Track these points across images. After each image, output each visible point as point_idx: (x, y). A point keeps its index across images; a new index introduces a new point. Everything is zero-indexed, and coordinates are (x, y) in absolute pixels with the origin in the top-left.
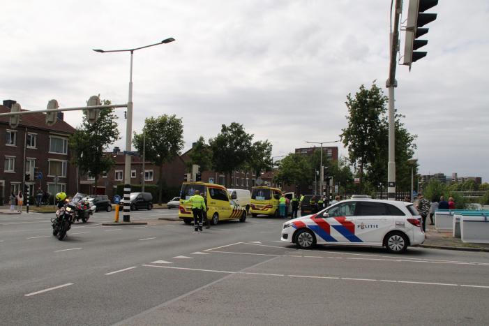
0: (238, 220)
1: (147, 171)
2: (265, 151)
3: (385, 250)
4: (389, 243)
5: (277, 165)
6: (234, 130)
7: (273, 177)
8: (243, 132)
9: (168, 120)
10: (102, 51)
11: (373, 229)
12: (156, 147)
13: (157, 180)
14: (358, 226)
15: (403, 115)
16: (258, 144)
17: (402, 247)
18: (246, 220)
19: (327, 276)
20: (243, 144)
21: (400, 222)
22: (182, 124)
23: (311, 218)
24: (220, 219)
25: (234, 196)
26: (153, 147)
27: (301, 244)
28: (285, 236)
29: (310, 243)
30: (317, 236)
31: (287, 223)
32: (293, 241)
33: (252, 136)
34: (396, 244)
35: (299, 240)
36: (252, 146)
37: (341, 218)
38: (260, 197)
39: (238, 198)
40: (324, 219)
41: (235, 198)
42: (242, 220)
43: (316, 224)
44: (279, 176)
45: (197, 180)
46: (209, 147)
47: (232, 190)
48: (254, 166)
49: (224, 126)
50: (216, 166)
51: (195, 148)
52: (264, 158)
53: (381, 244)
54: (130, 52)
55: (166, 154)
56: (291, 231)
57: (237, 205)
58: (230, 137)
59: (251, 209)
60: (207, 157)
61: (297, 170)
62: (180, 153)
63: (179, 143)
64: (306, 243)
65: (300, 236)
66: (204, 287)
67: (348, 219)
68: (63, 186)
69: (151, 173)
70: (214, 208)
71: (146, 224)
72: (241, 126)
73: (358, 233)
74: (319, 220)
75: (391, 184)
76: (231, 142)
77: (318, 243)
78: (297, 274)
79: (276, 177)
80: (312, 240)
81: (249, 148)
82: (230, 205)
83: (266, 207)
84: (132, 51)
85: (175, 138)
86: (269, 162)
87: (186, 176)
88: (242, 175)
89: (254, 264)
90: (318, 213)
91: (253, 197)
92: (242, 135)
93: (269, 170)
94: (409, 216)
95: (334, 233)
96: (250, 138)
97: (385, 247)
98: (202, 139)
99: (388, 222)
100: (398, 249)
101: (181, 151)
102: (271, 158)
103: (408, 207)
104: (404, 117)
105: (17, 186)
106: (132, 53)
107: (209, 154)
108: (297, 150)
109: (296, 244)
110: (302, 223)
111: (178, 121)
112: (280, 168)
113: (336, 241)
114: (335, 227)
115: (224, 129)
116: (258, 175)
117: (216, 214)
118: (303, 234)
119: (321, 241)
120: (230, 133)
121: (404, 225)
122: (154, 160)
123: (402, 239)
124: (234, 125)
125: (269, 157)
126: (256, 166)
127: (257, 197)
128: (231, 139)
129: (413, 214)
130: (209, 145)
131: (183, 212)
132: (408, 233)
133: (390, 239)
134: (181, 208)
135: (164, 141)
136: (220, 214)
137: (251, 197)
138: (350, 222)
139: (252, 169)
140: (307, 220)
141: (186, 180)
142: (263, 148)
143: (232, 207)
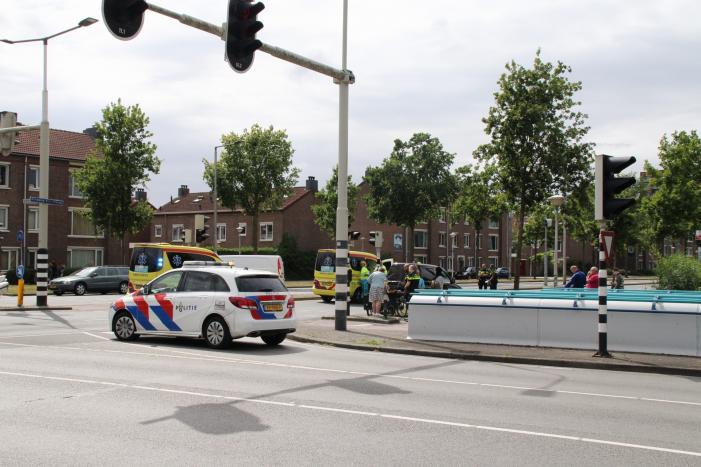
1: (263, 224)
3: (204, 342)
4: (208, 333)
10: (11, 42)
11: (191, 311)
13: (280, 240)
14: (177, 307)
17: (221, 339)
21: (220, 302)
23: (131, 296)
29: (130, 332)
30: (137, 322)
34: (215, 334)
35: (117, 327)
37: (160, 296)
43: (136, 305)
53: (200, 333)
54: (42, 42)
64: (125, 331)
65: (119, 322)
67: (168, 296)
68: (100, 252)
69: (270, 227)
73: (177, 317)
74: (138, 298)
77: (138, 332)
80: (131, 327)
84: (45, 41)
95: (154, 319)
97: (204, 338)
99: (207, 302)
100: (217, 341)
105: (14, 253)
106: (46, 43)
109: (116, 335)
113: (155, 329)
114: (154, 308)
118: (122, 319)
119: (141, 331)
121: (225, 306)
123: (221, 327)
129: (241, 289)
133: (209, 327)
138: (169, 302)
140: (127, 300)
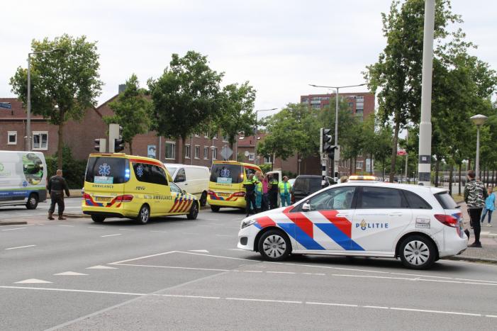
0: (185, 216)
1: (36, 133)
2: (244, 100)
3: (398, 263)
4: (406, 253)
5: (265, 124)
6: (191, 64)
7: (256, 145)
8: (207, 68)
9: (73, 44)
11: (380, 230)
12: (53, 91)
13: (55, 149)
14: (357, 225)
15: (474, 44)
16: (231, 88)
17: (425, 259)
18: (199, 216)
19: (285, 299)
20: (207, 88)
21: (423, 220)
22: (97, 52)
23: (284, 212)
24: (151, 215)
25: (180, 178)
26: (46, 91)
27: (267, 252)
28: (244, 241)
29: (282, 252)
30: (293, 240)
31: (246, 220)
32: (256, 249)
33: (222, 75)
34: (417, 253)
35: (265, 247)
36: (221, 91)
37: (330, 212)
38: (225, 179)
39: (187, 181)
40: (303, 213)
41: (183, 180)
42: (192, 216)
43: (291, 222)
44: (268, 143)
45: (117, 151)
46: (147, 93)
47: (179, 166)
48: (225, 125)
49: (175, 57)
50: (157, 125)
51: (123, 94)
52: (242, 113)
53: (392, 254)
55: (70, 105)
56: (252, 232)
57: (183, 193)
58: (182, 75)
59: (208, 198)
60: (142, 109)
61: (298, 133)
62: (95, 102)
63: (92, 86)
64: (275, 250)
65: (266, 241)
66: (90, 315)
67: (342, 213)
69: (44, 137)
70: (141, 196)
71: (25, 223)
72: (204, 58)
73: (356, 235)
74: (296, 215)
75: (424, 159)
76: (185, 85)
77: (294, 251)
78: (240, 296)
79: (261, 146)
80: (284, 246)
81: (217, 96)
82: (171, 191)
83: (234, 195)
85: (86, 78)
86: (250, 120)
87: (98, 143)
88: (205, 141)
89: (180, 283)
90: (295, 205)
91: (213, 179)
92: (204, 73)
93: (249, 133)
94: (437, 209)
95: (320, 237)
96: (219, 79)
97: (399, 259)
98: (134, 79)
99: (404, 220)
100: (419, 261)
101: (96, 99)
102: (253, 112)
103: (438, 196)
104: (476, 47)
107: (146, 105)
108: (303, 98)
109: (261, 255)
110: (271, 220)
111: (90, 46)
112: (269, 129)
113: (323, 249)
114: (321, 226)
115: (175, 61)
116: (232, 141)
117: (146, 206)
118: (271, 237)
119: (298, 248)
120: (184, 69)
121: (429, 224)
122: (49, 114)
123: (425, 247)
124: (192, 56)
125: (249, 112)
126: (229, 125)
127: (219, 179)
128: (185, 79)
129: (444, 206)
130: (148, 89)
131: (90, 203)
132: (435, 237)
133: (407, 247)
134: (87, 197)
135: (65, 82)
136: (152, 207)
137: (209, 179)
138: (344, 219)
139: (221, 131)
140: (278, 216)
141: (98, 149)
142: (240, 95)
143: (174, 194)
